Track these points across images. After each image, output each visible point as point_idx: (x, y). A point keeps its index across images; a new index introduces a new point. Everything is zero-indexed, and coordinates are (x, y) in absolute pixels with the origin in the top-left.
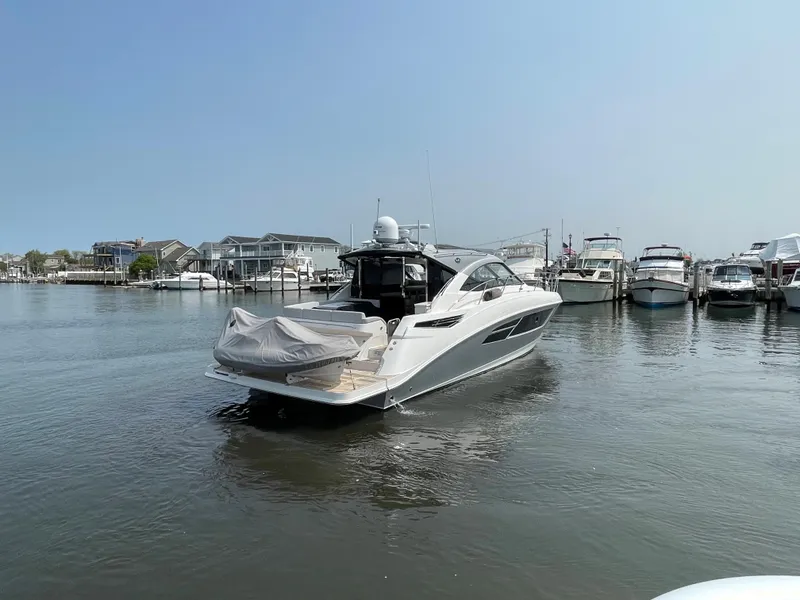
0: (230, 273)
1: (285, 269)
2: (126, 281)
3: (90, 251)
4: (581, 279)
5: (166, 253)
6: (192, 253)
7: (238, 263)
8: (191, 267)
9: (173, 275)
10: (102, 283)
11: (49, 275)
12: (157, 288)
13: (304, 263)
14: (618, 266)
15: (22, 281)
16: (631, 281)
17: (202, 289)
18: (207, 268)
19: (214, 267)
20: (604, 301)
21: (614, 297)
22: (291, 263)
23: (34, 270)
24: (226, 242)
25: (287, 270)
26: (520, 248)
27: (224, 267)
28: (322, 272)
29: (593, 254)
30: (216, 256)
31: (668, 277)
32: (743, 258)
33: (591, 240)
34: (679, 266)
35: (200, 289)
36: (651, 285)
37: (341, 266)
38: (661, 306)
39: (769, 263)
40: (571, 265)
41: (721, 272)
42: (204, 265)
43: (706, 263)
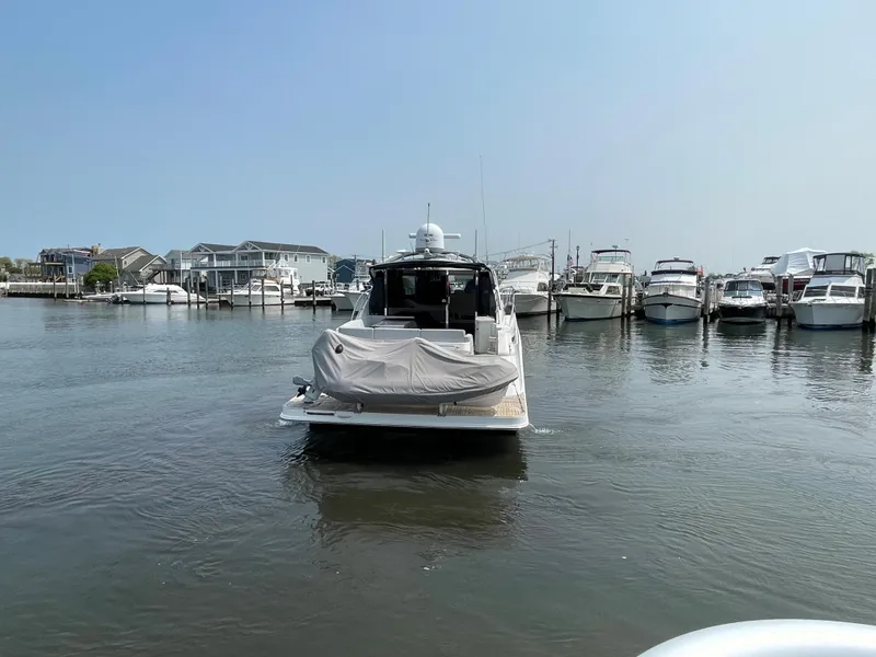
0: (202, 285)
1: (266, 281)
2: (80, 294)
3: (36, 258)
4: (588, 294)
5: (128, 261)
6: (158, 262)
7: (211, 274)
8: (157, 278)
9: (135, 288)
10: (52, 296)
12: (117, 301)
13: (287, 273)
14: (627, 280)
16: (640, 296)
17: (170, 303)
18: (175, 279)
20: (611, 318)
21: (623, 313)
22: (272, 275)
24: (197, 249)
25: (268, 282)
26: (523, 260)
27: (195, 279)
28: (308, 285)
29: (601, 267)
30: (185, 266)
31: (682, 293)
32: (754, 273)
33: (598, 252)
34: (692, 280)
35: (167, 303)
36: (665, 301)
37: (329, 278)
38: (675, 323)
39: (779, 277)
40: (578, 279)
41: (733, 287)
42: (172, 276)
43: (717, 278)
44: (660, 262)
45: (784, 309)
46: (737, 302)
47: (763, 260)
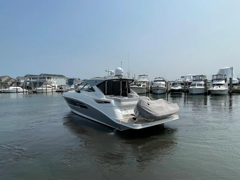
0: (27, 87)
1: (47, 85)
4: (138, 87)
5: (3, 80)
6: (14, 80)
7: (30, 83)
8: (13, 85)
9: (6, 88)
13: (53, 83)
16: (151, 87)
17: (17, 92)
19: (21, 85)
20: (144, 93)
21: (147, 92)
22: (49, 83)
24: (26, 76)
25: (48, 85)
27: (25, 85)
28: (60, 86)
29: (141, 80)
30: (22, 81)
31: (161, 86)
32: (179, 81)
33: (140, 76)
34: (164, 83)
35: (16, 92)
36: (158, 88)
37: (66, 84)
38: (160, 94)
39: (185, 82)
40: (135, 83)
41: (174, 84)
42: (18, 84)
43: (170, 82)
44: (155, 78)
45: (186, 90)
46: (175, 88)
47: (180, 77)
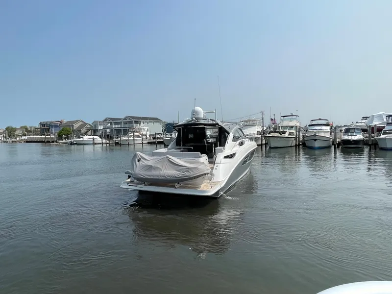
0: (108, 136)
2: (56, 141)
3: (38, 126)
4: (280, 136)
5: (76, 126)
6: (89, 126)
7: (112, 131)
8: (89, 133)
9: (79, 137)
10: (44, 142)
11: (18, 138)
12: (72, 144)
13: (144, 130)
14: (298, 129)
15: (4, 142)
16: (304, 136)
17: (94, 144)
18: (97, 133)
20: (291, 146)
21: (296, 144)
22: (138, 131)
23: (10, 136)
24: (105, 120)
25: (136, 134)
26: (249, 121)
27: (105, 133)
28: (153, 135)
29: (285, 123)
30: (101, 127)
31: (323, 134)
32: (357, 124)
33: (284, 117)
34: (328, 128)
36: (315, 138)
37: (162, 131)
38: (320, 148)
39: (370, 126)
40: (275, 129)
41: (347, 131)
42: (95, 132)
43: (340, 127)
44: (312, 121)
45: (372, 141)
46: (350, 138)
47: (361, 119)
